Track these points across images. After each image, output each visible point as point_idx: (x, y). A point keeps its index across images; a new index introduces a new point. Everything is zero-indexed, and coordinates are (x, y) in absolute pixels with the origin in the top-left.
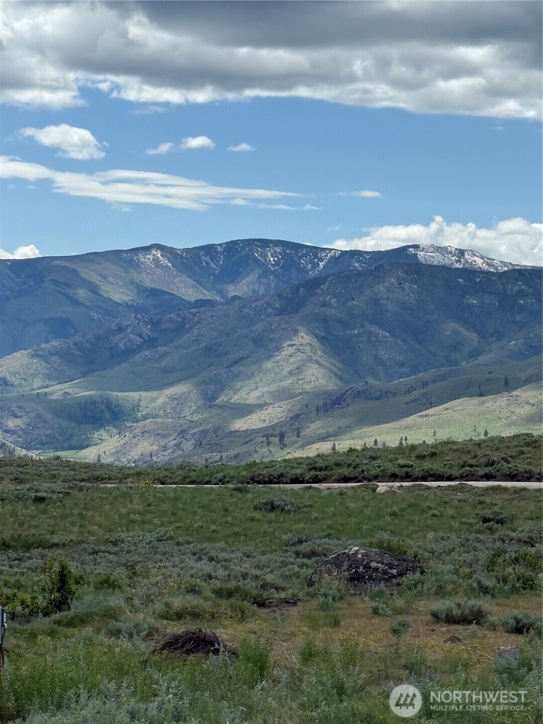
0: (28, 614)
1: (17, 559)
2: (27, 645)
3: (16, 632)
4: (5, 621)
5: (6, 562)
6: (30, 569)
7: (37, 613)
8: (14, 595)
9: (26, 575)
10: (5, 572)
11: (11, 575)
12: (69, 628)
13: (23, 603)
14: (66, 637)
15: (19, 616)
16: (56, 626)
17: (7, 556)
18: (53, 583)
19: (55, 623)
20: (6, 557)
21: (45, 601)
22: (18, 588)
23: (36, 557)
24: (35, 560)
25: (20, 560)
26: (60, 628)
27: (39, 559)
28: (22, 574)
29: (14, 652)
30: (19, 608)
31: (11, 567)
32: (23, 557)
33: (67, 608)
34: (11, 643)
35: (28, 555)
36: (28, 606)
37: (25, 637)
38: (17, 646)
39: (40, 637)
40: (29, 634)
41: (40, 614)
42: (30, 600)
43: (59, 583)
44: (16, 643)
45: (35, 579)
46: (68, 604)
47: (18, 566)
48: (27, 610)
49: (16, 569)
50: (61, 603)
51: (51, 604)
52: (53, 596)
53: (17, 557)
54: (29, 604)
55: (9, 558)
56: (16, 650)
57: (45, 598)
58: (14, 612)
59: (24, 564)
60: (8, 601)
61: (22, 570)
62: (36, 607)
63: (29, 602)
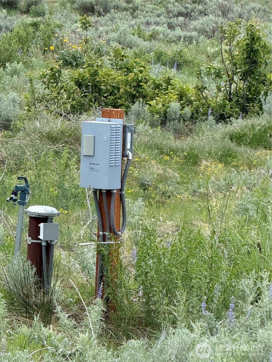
0: (189, 115)
1: (180, 14)
2: (181, 177)
3: (162, 153)
4: (128, 146)
5: (163, 19)
6: (202, 31)
7: (206, 114)
8: (168, 81)
9: (195, 42)
10: (161, 36)
11: (170, 42)
12: (256, 149)
13: (181, 96)
14: (250, 166)
15: (174, 120)
16: (233, 145)
17: (167, 8)
18: (235, 64)
19: (231, 139)
20: (163, 9)
21: (220, 94)
22: (179, 67)
23: (213, 12)
24: (211, 17)
25: (187, 15)
26: (242, 149)
27: (219, 16)
28: (190, 40)
29: (156, 188)
30: (175, 105)
31: (171, 27)
32: (192, 10)
33: (257, 109)
34: (153, 173)
35: (200, 7)
36: (190, 102)
37: (177, 163)
38: (163, 179)
39: (204, 162)
40: (186, 157)
41: (211, 118)
42: (194, 91)
43: (245, 64)
44: (161, 172)
45: (211, 50)
46: (260, 101)
47: (184, 26)
48: (188, 110)
49: (178, 32)
50: (249, 100)
51: (230, 100)
52: (233, 86)
53: (183, 10)
54: (193, 98)
55: (168, 12)
56: (160, 186)
57: (219, 90)
58: (165, 113)
59: (194, 24)
60: (156, 91)
61: (188, 34)
62: (203, 105)
63: (192, 93)
